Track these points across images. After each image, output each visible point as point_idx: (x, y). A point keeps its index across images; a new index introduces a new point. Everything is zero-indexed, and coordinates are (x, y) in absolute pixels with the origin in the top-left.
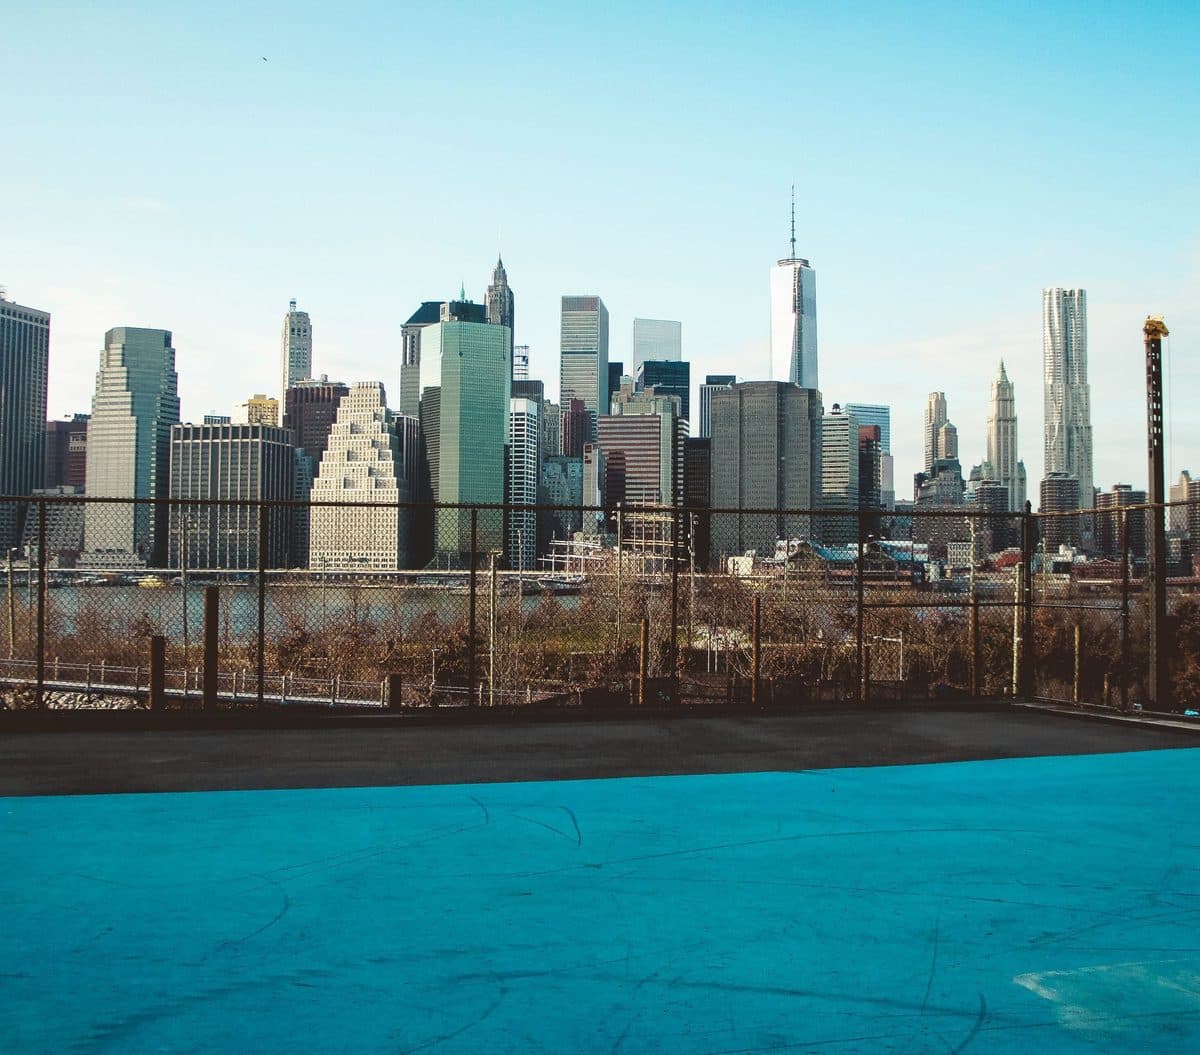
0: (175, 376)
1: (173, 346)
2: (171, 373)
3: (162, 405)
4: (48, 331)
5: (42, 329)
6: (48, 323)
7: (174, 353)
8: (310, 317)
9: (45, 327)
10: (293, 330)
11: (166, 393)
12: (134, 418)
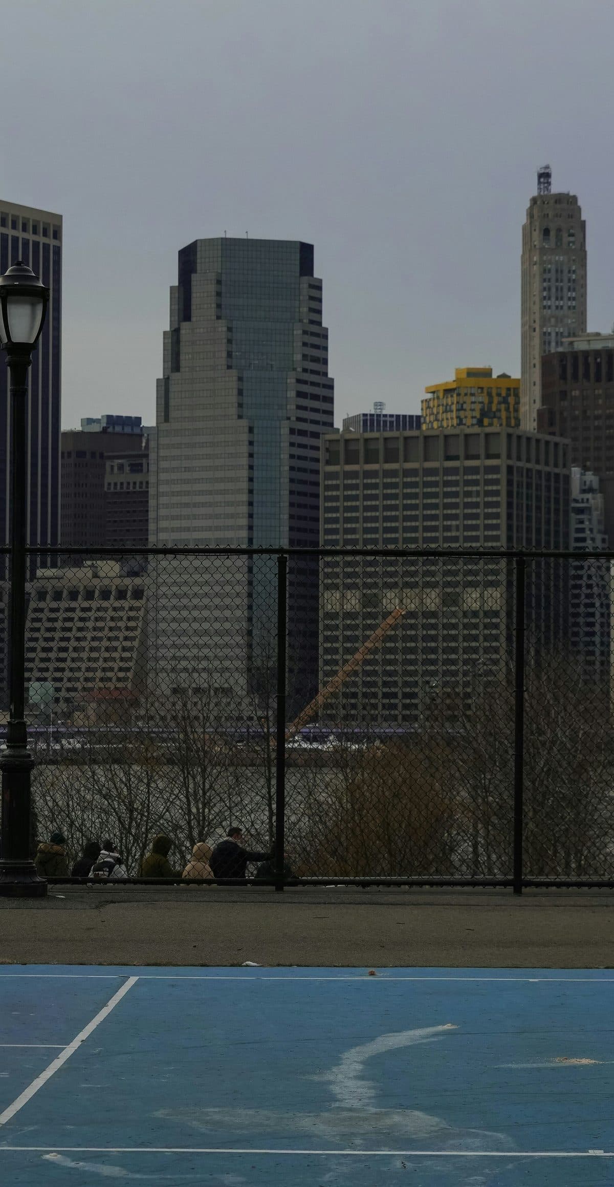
0: (324, 335)
1: (317, 274)
2: (314, 328)
3: (300, 394)
4: (58, 251)
5: (46, 247)
6: (57, 234)
7: (319, 288)
8: (580, 203)
9: (52, 242)
10: (546, 232)
11: (305, 370)
12: (244, 423)
